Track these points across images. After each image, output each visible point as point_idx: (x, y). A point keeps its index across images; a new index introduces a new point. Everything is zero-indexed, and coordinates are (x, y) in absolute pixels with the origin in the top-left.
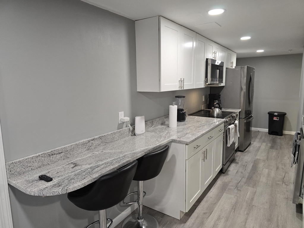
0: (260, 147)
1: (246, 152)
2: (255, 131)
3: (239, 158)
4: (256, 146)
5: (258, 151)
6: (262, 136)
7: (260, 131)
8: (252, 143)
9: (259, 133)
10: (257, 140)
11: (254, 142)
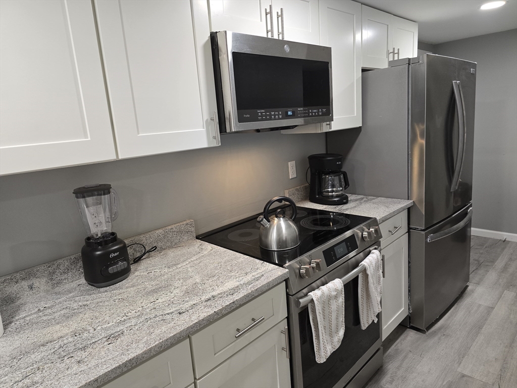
0: (490, 309)
1: (435, 332)
2: (494, 240)
3: (398, 368)
4: (480, 305)
5: (480, 328)
6: (510, 259)
7: (509, 242)
8: (469, 288)
9: (503, 249)
10: (492, 276)
11: (478, 284)
